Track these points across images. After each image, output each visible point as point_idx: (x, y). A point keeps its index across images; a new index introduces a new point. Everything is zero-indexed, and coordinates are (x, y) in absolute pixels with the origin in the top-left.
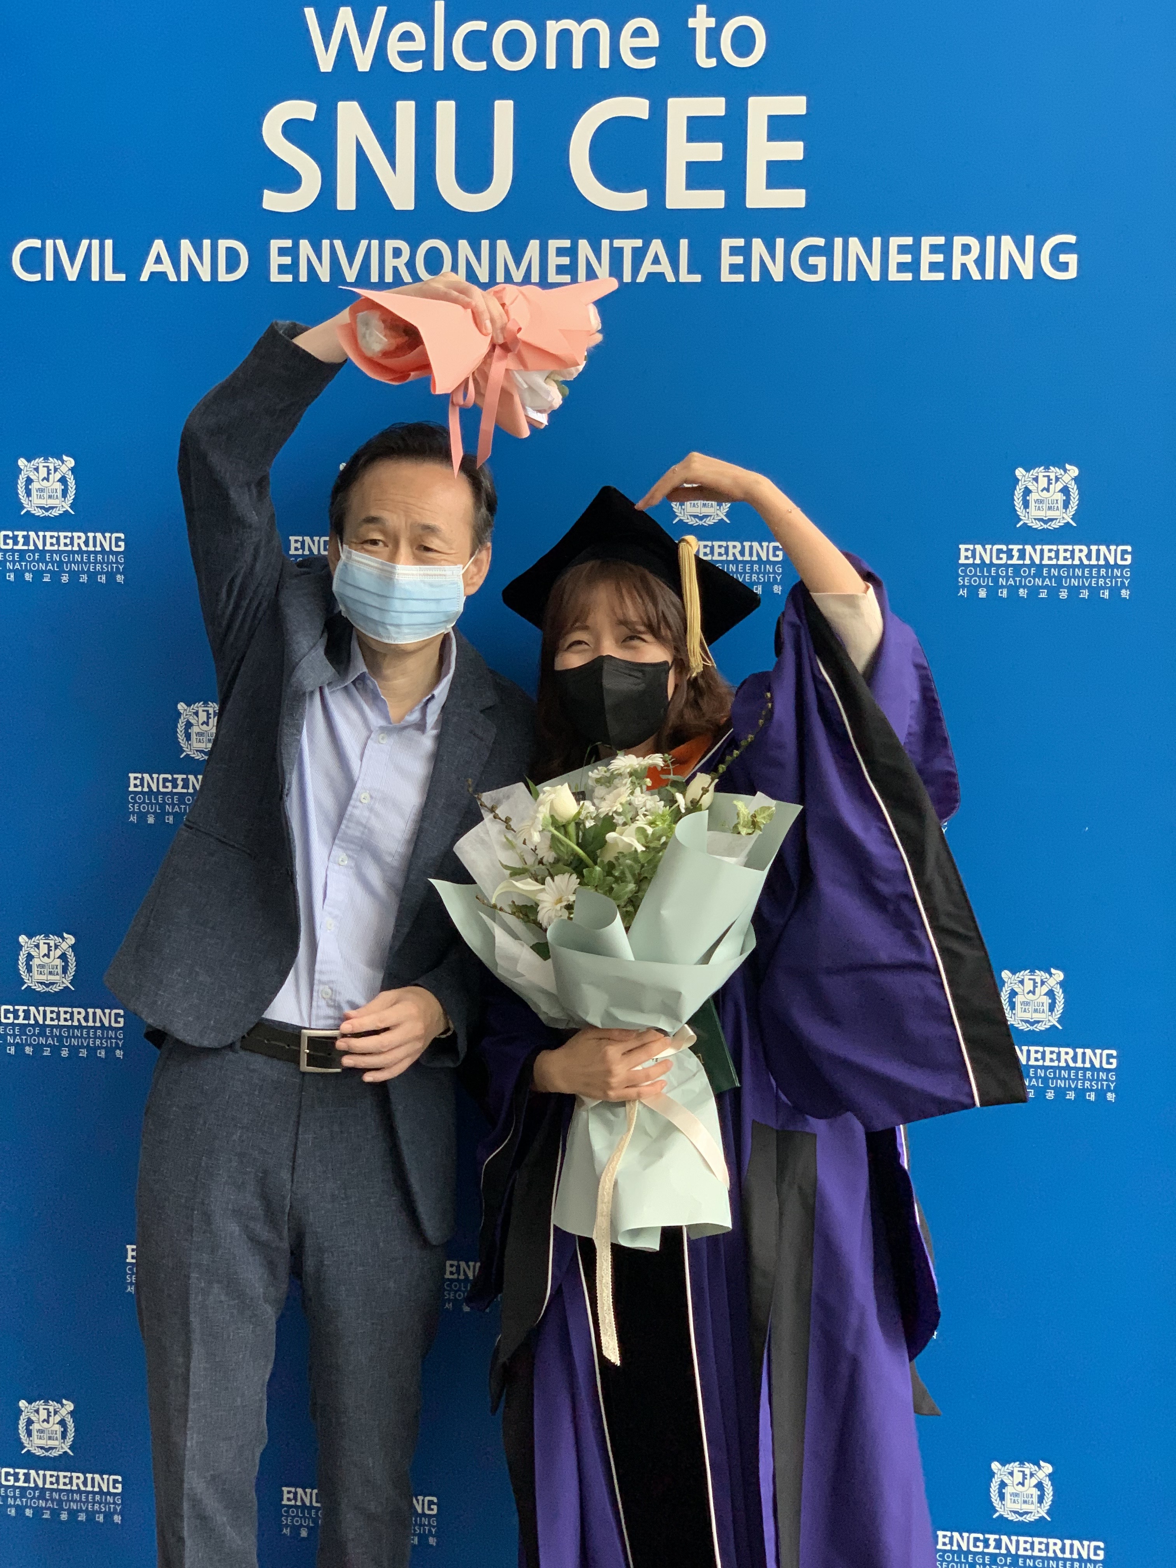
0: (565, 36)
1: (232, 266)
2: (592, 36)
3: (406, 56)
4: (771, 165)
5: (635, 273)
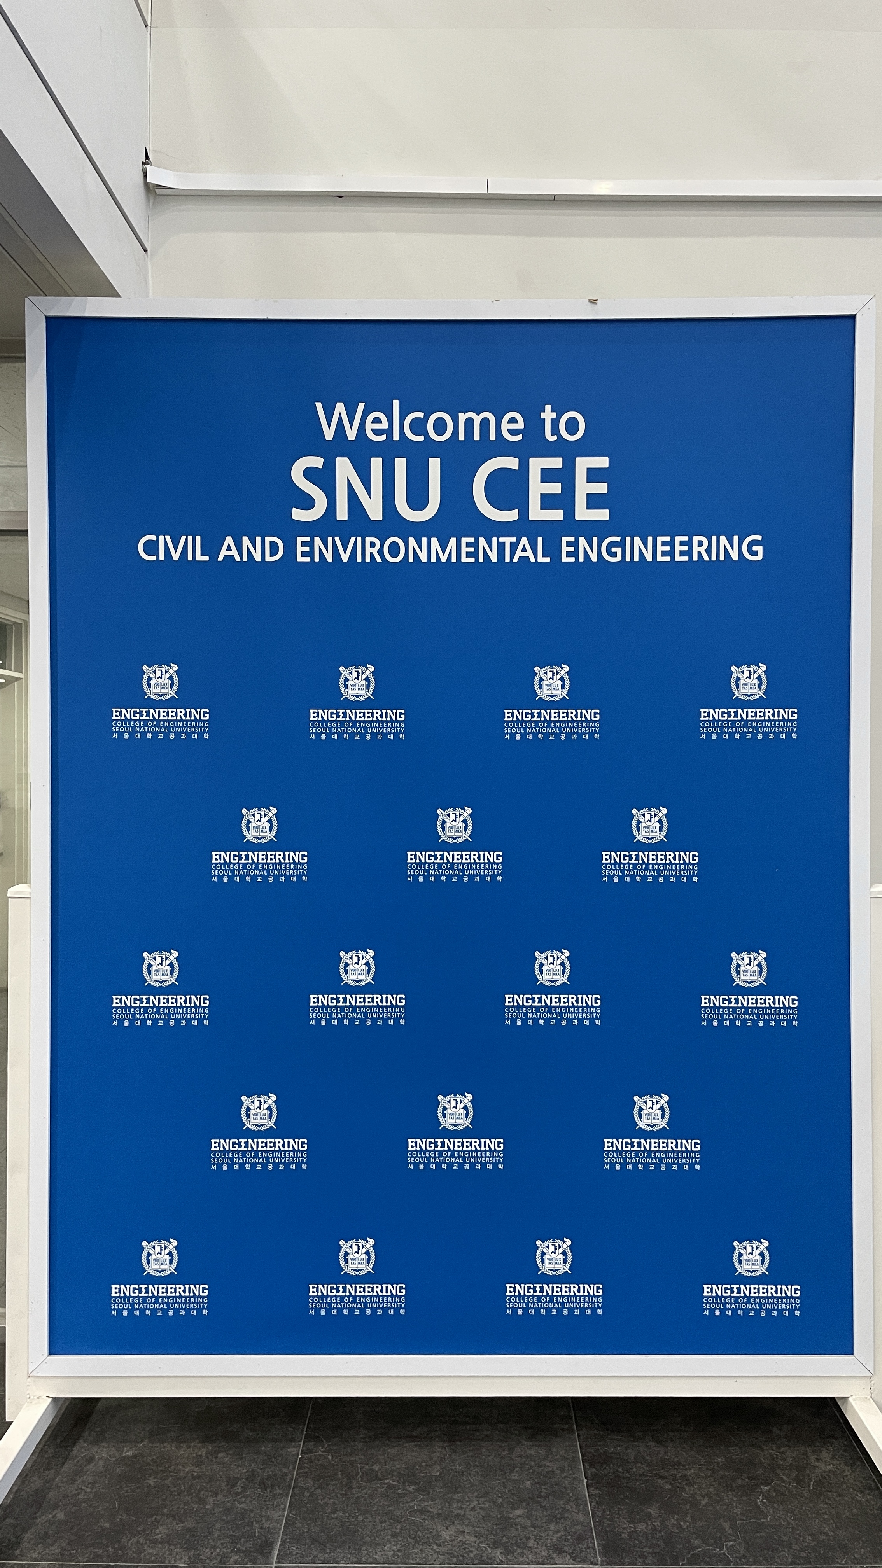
0: (469, 422)
1: (274, 552)
2: (485, 423)
3: (376, 432)
4: (589, 496)
5: (512, 557)
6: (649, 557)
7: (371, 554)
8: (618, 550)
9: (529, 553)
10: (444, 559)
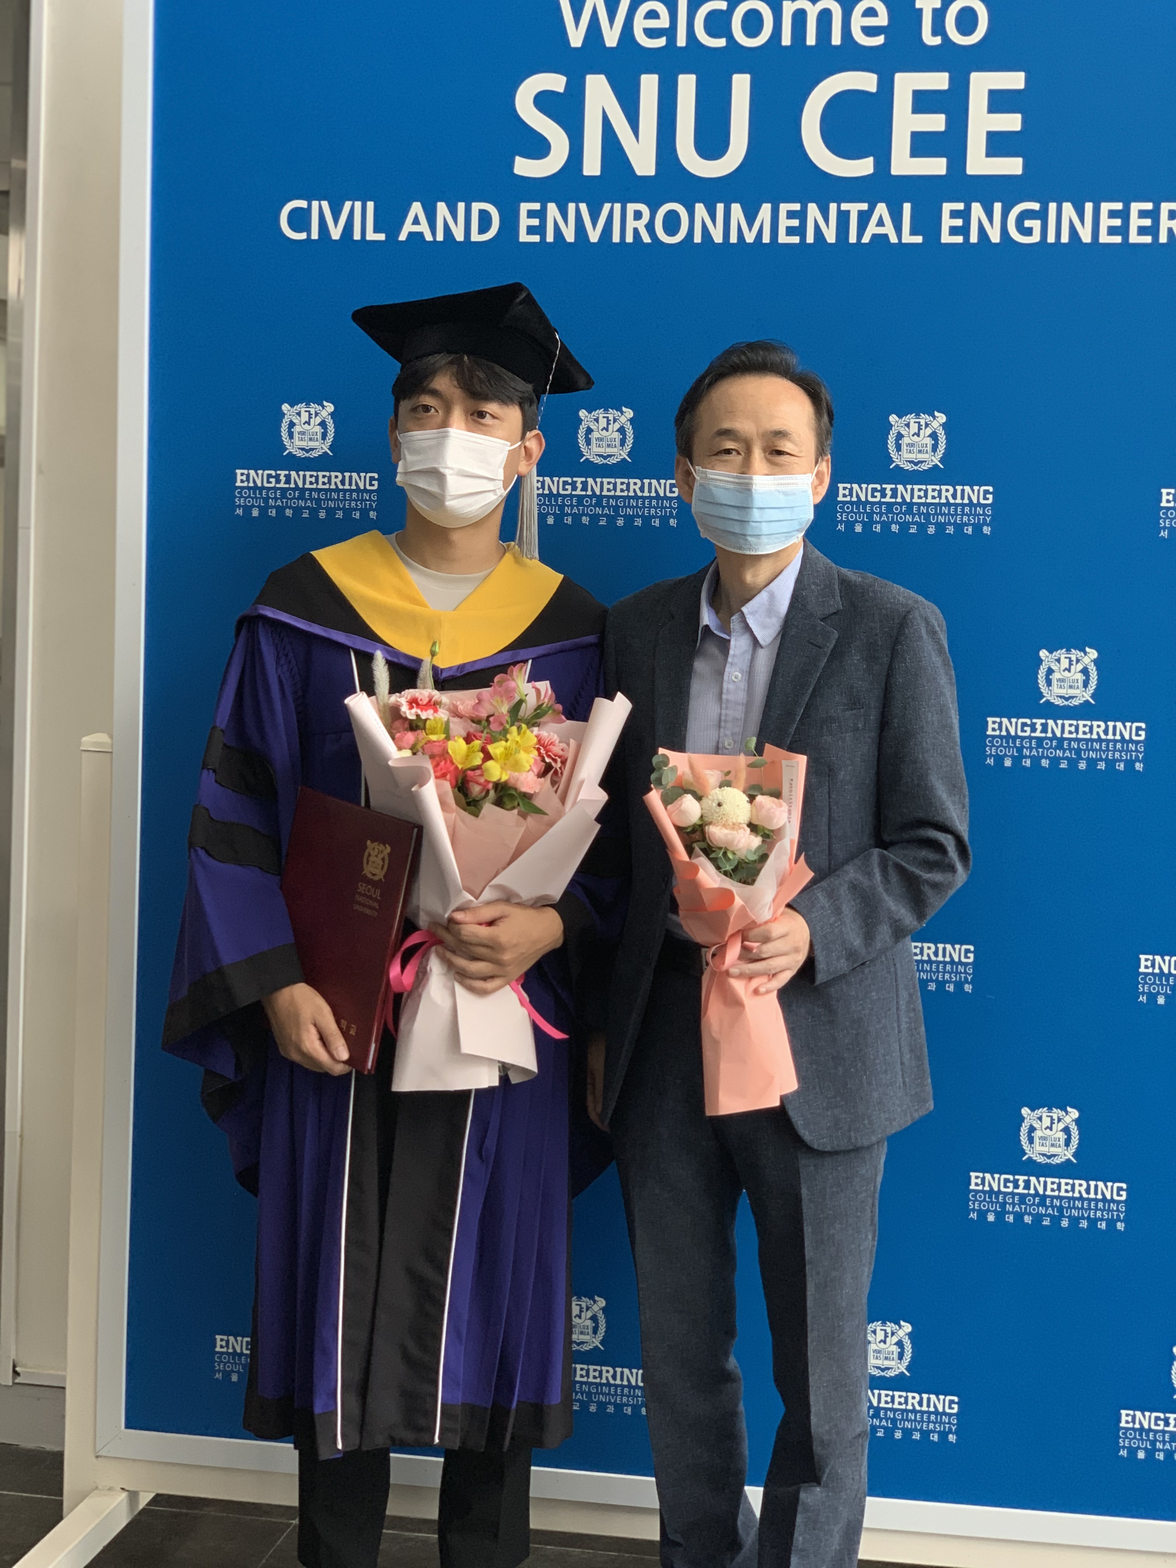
0: (800, 16)
1: (484, 227)
2: (825, 16)
3: (651, 33)
4: (991, 135)
5: (860, 234)
6: (1086, 237)
7: (636, 231)
8: (1035, 224)
9: (889, 229)
10: (750, 238)
